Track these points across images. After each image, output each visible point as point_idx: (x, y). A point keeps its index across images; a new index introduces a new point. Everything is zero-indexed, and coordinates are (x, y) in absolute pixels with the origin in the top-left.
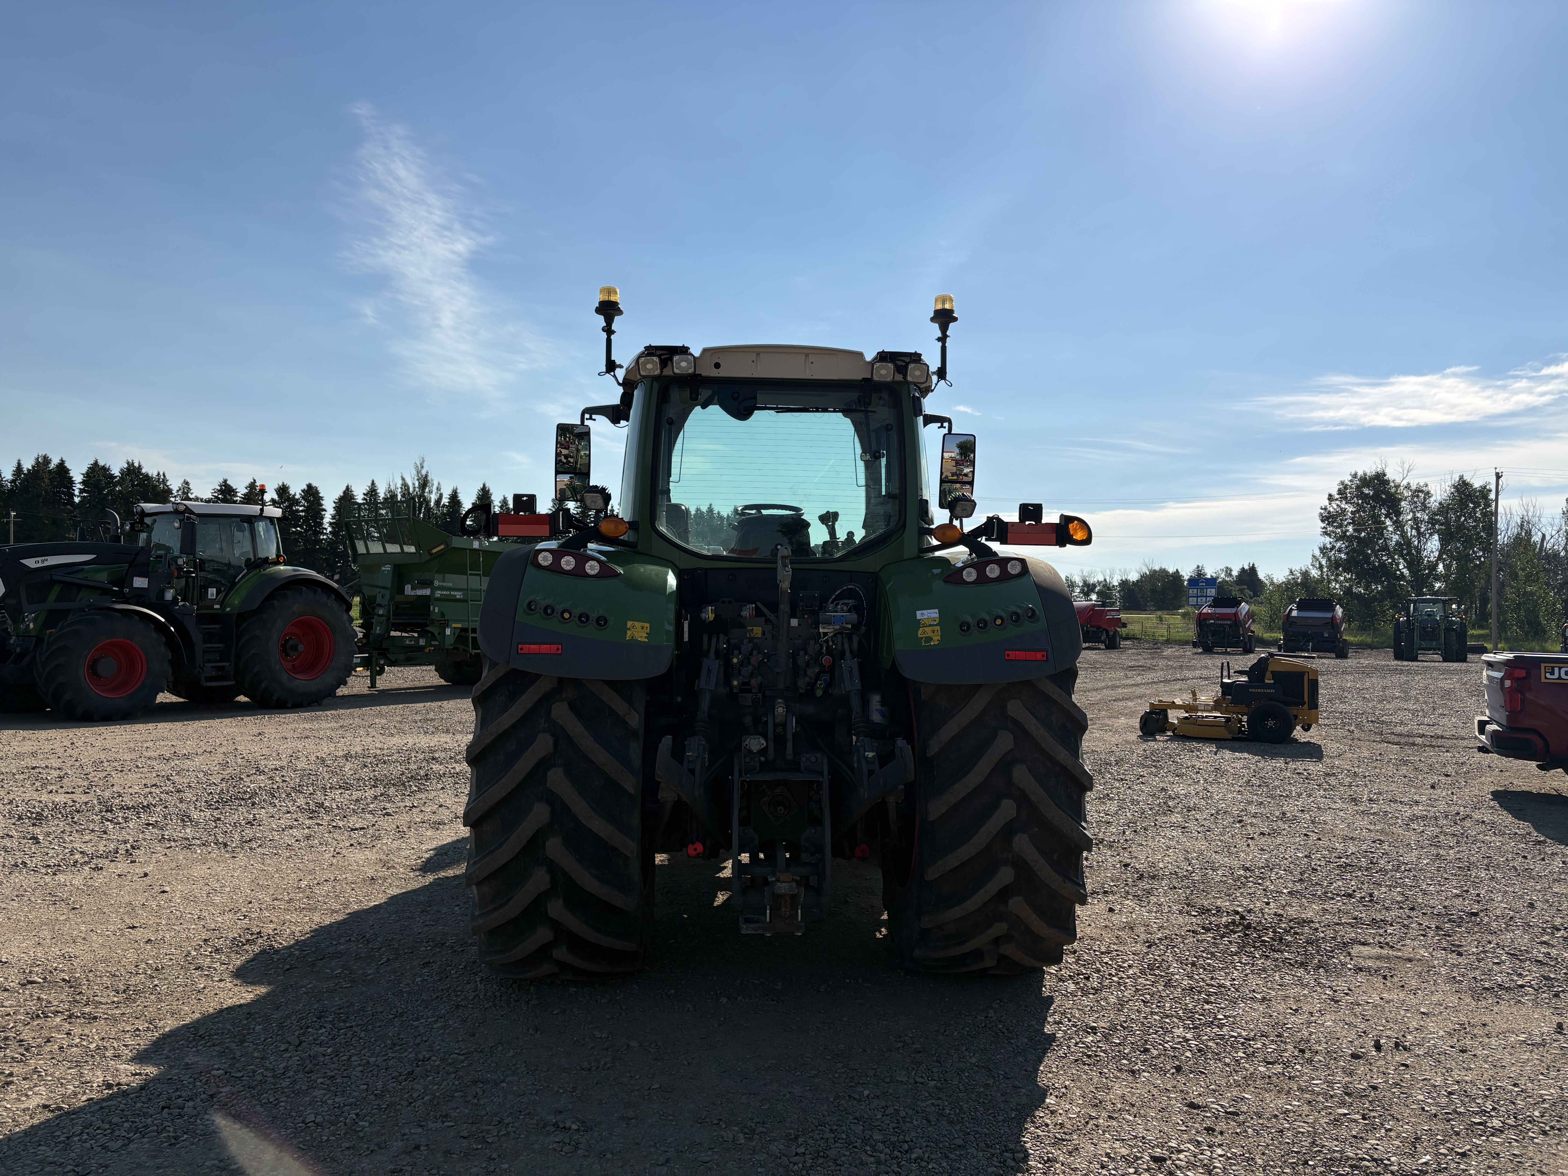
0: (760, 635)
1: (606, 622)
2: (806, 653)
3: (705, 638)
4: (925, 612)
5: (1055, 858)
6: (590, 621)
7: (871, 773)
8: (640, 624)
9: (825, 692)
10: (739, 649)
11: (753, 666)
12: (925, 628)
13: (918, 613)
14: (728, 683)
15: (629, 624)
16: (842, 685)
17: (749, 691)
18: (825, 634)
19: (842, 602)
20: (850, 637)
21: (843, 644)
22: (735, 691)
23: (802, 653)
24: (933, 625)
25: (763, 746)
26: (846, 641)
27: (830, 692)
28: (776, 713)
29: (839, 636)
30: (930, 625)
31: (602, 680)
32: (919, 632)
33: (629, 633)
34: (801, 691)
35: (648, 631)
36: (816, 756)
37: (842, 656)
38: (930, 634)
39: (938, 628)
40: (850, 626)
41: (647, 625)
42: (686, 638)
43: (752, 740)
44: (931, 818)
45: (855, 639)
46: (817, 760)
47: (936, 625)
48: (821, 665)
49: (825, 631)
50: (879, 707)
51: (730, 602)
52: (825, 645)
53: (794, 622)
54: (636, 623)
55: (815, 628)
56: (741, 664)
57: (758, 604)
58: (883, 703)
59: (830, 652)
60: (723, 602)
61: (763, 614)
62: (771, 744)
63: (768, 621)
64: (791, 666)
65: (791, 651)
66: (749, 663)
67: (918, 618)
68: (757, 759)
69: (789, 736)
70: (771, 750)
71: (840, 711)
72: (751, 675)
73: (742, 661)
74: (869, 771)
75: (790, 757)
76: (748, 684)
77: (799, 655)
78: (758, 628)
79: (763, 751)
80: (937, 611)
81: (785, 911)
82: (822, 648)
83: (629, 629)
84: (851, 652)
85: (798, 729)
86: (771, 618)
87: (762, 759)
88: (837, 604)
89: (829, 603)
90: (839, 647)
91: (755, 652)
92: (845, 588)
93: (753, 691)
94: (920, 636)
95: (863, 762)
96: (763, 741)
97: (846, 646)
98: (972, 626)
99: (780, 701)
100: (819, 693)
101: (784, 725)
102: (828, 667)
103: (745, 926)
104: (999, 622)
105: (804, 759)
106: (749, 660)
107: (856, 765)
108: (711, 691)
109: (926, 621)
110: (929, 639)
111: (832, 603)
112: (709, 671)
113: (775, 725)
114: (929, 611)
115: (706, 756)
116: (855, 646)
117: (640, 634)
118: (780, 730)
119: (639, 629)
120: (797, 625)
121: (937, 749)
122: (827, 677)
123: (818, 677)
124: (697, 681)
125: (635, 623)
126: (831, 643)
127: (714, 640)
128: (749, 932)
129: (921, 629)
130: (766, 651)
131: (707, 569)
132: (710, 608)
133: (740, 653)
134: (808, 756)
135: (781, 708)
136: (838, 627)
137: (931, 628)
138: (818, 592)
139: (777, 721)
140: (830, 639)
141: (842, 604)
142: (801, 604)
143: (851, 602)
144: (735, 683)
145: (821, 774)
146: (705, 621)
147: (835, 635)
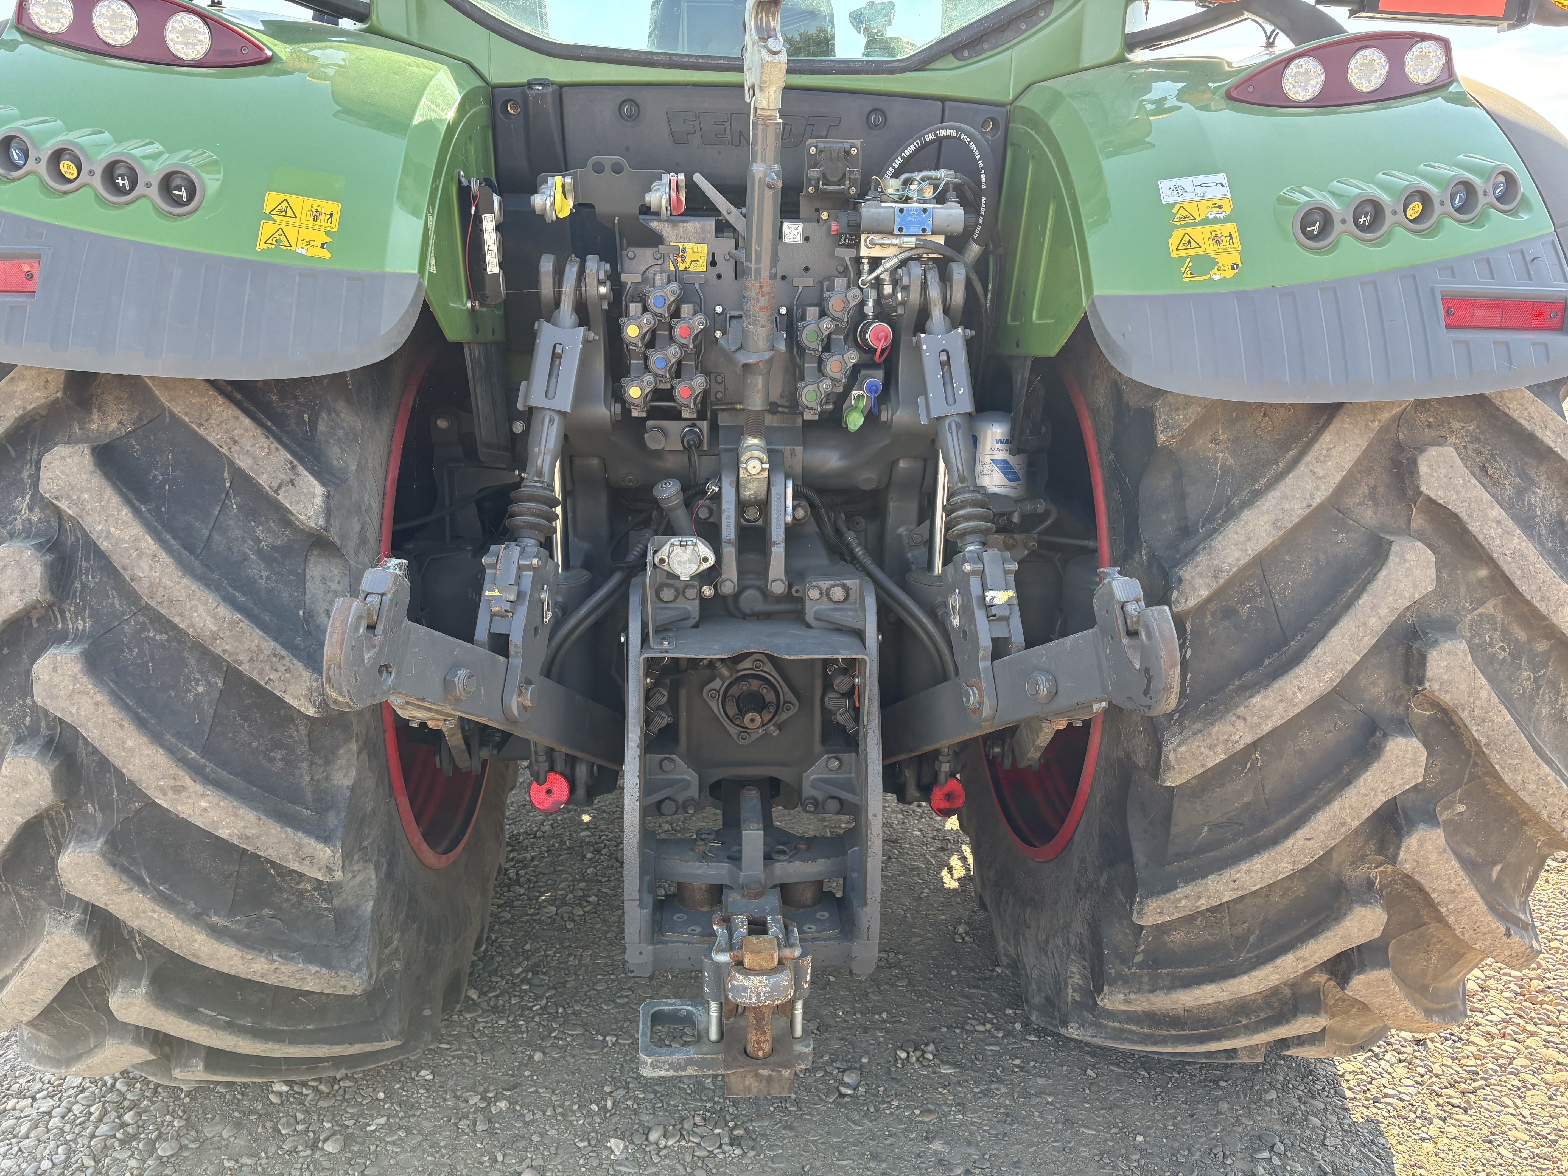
0: (702, 266)
1: (192, 195)
2: (823, 314)
3: (547, 265)
4: (1186, 182)
5: (1494, 875)
6: (140, 189)
7: (1000, 648)
8: (310, 203)
9: (871, 417)
10: (643, 300)
11: (682, 346)
12: (1189, 230)
13: (1165, 185)
14: (617, 395)
15: (272, 200)
16: (921, 400)
17: (675, 415)
18: (875, 262)
19: (918, 176)
20: (943, 267)
21: (924, 287)
22: (635, 414)
23: (812, 312)
24: (1216, 221)
25: (705, 566)
26: (933, 278)
27: (884, 418)
28: (742, 474)
29: (916, 270)
30: (1206, 222)
31: (213, 383)
32: (1173, 242)
33: (267, 229)
34: (808, 416)
35: (335, 225)
36: (844, 586)
37: (921, 322)
38: (1209, 248)
39: (1232, 228)
40: (941, 240)
41: (335, 207)
42: (492, 265)
43: (678, 550)
44: (1172, 780)
45: (959, 273)
46: (846, 598)
47: (1227, 220)
48: (863, 347)
49: (876, 252)
50: (1000, 455)
51: (617, 169)
52: (872, 294)
53: (793, 232)
54: (295, 201)
55: (848, 246)
56: (651, 341)
57: (698, 178)
58: (1014, 443)
59: (883, 313)
60: (599, 169)
61: (711, 210)
62: (729, 552)
63: (723, 228)
64: (782, 347)
65: (783, 311)
66: (671, 339)
67: (1166, 199)
68: (691, 593)
69: (777, 534)
70: (730, 571)
71: (902, 464)
72: (678, 372)
73: (653, 332)
74: (994, 640)
75: (778, 588)
76: (668, 395)
77: (803, 318)
78: (698, 247)
79: (710, 575)
80: (1221, 178)
81: (758, 1042)
82: (863, 303)
83: (269, 217)
84: (947, 311)
85: (800, 513)
86: (731, 219)
87: (708, 591)
88: (907, 183)
89: (890, 171)
90: (915, 296)
91: (686, 309)
92: (931, 137)
93: (685, 414)
94: (1174, 254)
95: (980, 616)
96: (705, 550)
97: (934, 293)
98: (1337, 220)
99: (755, 441)
100: (855, 421)
101: (764, 505)
102: (883, 351)
103: (649, 1060)
104: (1415, 210)
105: (814, 594)
106: (671, 328)
107: (956, 622)
108: (563, 414)
109: (1192, 208)
110: (1205, 263)
111: (895, 176)
112: (556, 357)
113: (742, 506)
114: (1198, 180)
115: (545, 596)
116: (958, 295)
117: (305, 235)
118: (752, 514)
119: (305, 218)
120: (799, 239)
121: (1205, 593)
122: (876, 378)
123: (854, 375)
124: (524, 384)
125: (292, 199)
126: (888, 289)
127: (571, 272)
128: (663, 1073)
129: (1178, 234)
130: (719, 309)
131: (561, 86)
132: (558, 180)
133: (645, 310)
134: (824, 584)
135: (756, 463)
136: (911, 241)
137: (1207, 229)
138: (858, 142)
139: (748, 493)
140: (886, 276)
141: (923, 179)
142: (813, 173)
143: (944, 175)
144: (634, 392)
145: (860, 635)
146: (542, 217)
147: (903, 263)
